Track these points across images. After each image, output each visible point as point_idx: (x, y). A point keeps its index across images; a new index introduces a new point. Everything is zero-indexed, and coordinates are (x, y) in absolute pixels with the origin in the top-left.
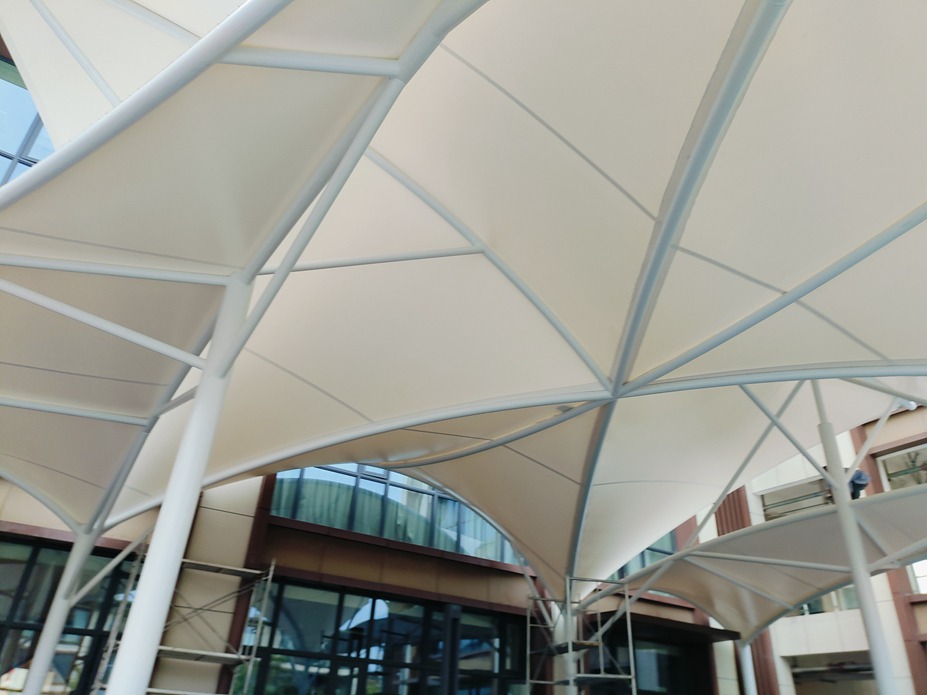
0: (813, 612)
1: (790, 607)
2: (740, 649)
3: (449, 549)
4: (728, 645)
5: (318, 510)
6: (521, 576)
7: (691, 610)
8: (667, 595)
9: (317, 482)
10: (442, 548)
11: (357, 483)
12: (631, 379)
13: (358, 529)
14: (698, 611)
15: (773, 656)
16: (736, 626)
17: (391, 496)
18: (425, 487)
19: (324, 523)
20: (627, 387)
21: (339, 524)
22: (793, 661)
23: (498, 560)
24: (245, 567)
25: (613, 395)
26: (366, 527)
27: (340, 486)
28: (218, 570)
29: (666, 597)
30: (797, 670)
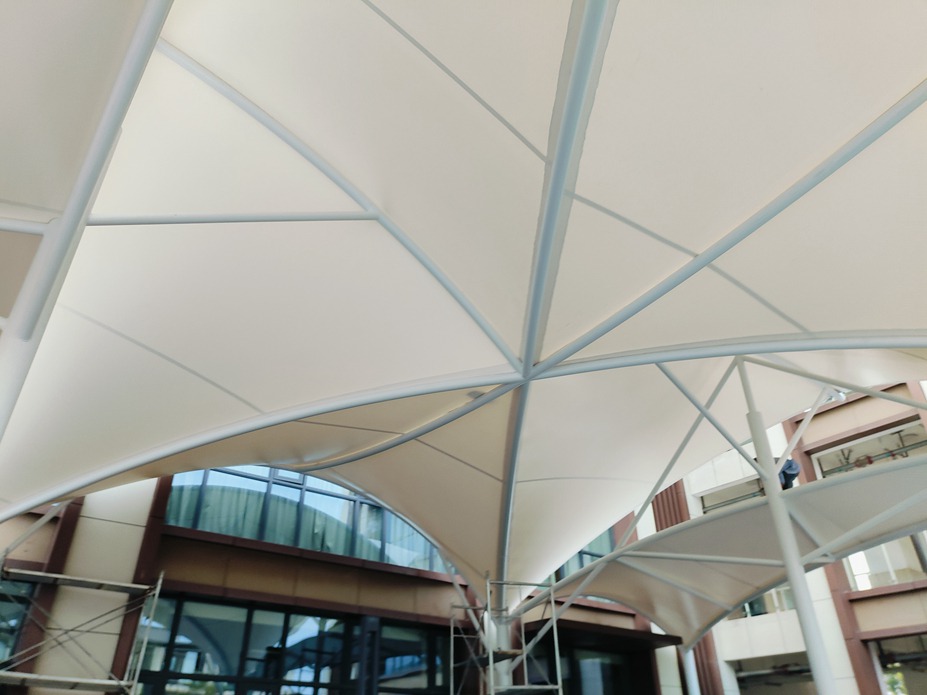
0: (754, 614)
1: (730, 608)
2: (682, 655)
3: (373, 557)
4: (671, 650)
5: (223, 520)
6: (450, 584)
7: (633, 616)
8: (607, 601)
9: (223, 489)
10: (364, 557)
11: (269, 489)
12: (542, 359)
13: (269, 539)
14: (638, 616)
15: (716, 660)
16: (677, 630)
17: (307, 502)
18: (345, 492)
19: (231, 534)
20: (538, 367)
21: (248, 533)
22: (738, 666)
23: (427, 569)
24: (134, 582)
25: (524, 376)
26: (279, 536)
27: (249, 493)
28: (100, 586)
29: (606, 603)
30: (742, 674)
